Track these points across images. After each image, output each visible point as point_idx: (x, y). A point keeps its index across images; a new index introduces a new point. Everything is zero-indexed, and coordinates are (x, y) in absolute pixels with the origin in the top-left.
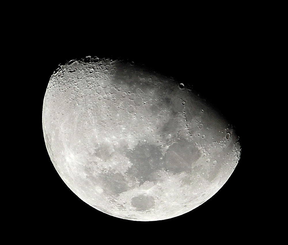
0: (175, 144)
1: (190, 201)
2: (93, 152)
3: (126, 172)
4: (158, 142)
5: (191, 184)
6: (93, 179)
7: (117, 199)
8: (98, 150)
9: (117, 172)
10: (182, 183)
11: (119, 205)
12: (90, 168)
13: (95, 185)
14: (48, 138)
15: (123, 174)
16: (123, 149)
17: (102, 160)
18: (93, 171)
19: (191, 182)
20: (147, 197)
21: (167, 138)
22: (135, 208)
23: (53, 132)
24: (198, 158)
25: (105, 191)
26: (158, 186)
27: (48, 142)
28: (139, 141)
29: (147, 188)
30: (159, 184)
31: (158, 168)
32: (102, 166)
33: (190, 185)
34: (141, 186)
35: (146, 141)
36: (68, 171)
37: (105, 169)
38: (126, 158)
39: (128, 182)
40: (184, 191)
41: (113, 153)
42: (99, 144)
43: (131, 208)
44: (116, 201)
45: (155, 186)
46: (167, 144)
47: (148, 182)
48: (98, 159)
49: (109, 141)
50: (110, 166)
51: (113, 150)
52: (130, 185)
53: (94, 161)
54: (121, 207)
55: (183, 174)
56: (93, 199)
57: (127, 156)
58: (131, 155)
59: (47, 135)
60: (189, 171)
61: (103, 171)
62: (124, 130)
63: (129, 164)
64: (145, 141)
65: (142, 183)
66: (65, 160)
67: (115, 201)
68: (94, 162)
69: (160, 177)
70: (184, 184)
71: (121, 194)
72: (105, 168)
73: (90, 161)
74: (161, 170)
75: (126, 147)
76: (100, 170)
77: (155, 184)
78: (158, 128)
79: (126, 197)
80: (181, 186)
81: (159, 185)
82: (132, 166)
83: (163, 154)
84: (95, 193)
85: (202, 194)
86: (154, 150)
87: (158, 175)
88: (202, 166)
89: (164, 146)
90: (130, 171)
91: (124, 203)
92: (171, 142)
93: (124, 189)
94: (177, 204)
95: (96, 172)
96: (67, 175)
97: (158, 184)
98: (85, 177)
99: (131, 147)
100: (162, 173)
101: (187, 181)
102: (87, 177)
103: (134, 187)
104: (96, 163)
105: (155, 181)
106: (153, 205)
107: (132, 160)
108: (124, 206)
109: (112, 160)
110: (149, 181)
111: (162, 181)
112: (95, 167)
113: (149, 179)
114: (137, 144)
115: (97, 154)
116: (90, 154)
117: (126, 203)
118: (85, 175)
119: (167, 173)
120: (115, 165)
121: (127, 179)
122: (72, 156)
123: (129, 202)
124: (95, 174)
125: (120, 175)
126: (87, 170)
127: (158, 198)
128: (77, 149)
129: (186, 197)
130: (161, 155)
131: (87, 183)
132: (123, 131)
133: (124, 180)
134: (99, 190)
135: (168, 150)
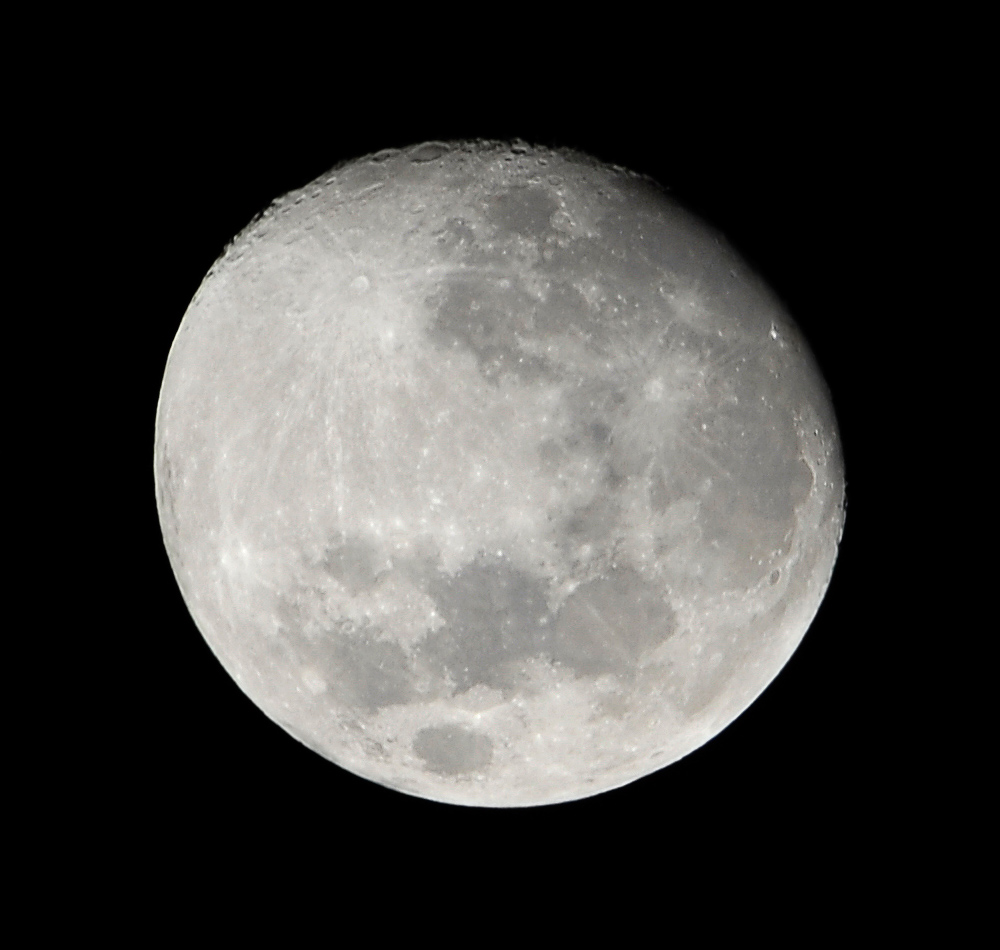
0: (597, 581)
1: (608, 769)
2: (318, 556)
3: (418, 645)
4: (543, 564)
5: (626, 715)
6: (300, 642)
7: (366, 723)
8: (338, 552)
9: (385, 636)
10: (597, 709)
11: (371, 744)
12: (296, 606)
13: (302, 662)
14: (170, 472)
15: (406, 646)
16: (422, 567)
17: (343, 589)
18: (308, 618)
19: (626, 709)
20: (471, 736)
21: (575, 556)
22: (423, 762)
23: (193, 459)
24: (664, 638)
25: (332, 690)
26: (516, 707)
27: (166, 486)
28: (481, 552)
29: (476, 708)
30: (519, 702)
31: (529, 650)
32: (339, 608)
33: (621, 718)
34: (460, 697)
35: (504, 557)
36: (220, 596)
37: (348, 620)
38: (427, 598)
39: (416, 677)
40: (595, 735)
41: (385, 574)
42: (344, 533)
43: (409, 758)
44: (363, 727)
45: (505, 706)
46: (572, 576)
47: (485, 688)
48: (329, 583)
49: (378, 532)
50: (368, 613)
51: (389, 564)
52: (420, 686)
53: (317, 586)
54: (377, 749)
55: (604, 684)
56: (287, 705)
57: (432, 592)
58: (445, 592)
59: (167, 462)
60: (628, 675)
61: (340, 624)
62: (435, 506)
63: (433, 618)
64: (500, 553)
65: (462, 688)
66: (217, 561)
67: (359, 728)
68: (314, 588)
69: (529, 679)
70: (603, 715)
71: (384, 711)
72: (350, 616)
73: (301, 582)
74: (537, 658)
75: (432, 562)
76: (332, 620)
77: (506, 698)
78: (550, 519)
79: (399, 723)
80: (592, 719)
81: (520, 705)
82: (442, 629)
83: (554, 607)
84: (298, 689)
85: (654, 751)
86: (525, 590)
87: (524, 675)
88: (671, 664)
89: (561, 582)
90: (430, 644)
91: (389, 741)
92: (587, 571)
93: (398, 696)
94: (565, 773)
95: (316, 623)
96: (211, 609)
97: (515, 700)
98: (276, 632)
99: (449, 565)
100: (538, 668)
101: (613, 707)
102: (281, 631)
103: (432, 695)
104: (321, 595)
105: (507, 688)
106: (484, 763)
107: (444, 609)
108: (386, 746)
109: (377, 595)
110: (490, 686)
111: (530, 693)
112: (316, 606)
113: (488, 681)
114: (471, 559)
115: (331, 566)
116: (305, 559)
117: (396, 739)
118: (277, 624)
119: (554, 671)
120: (387, 612)
121: (414, 666)
122: (244, 552)
123: (408, 740)
124: (309, 629)
125: (396, 647)
126: (287, 610)
127: (506, 745)
128: (265, 535)
129: (599, 755)
130: (546, 610)
131: (277, 651)
132: (432, 508)
133: (405, 667)
134: (314, 682)
135: (572, 596)
